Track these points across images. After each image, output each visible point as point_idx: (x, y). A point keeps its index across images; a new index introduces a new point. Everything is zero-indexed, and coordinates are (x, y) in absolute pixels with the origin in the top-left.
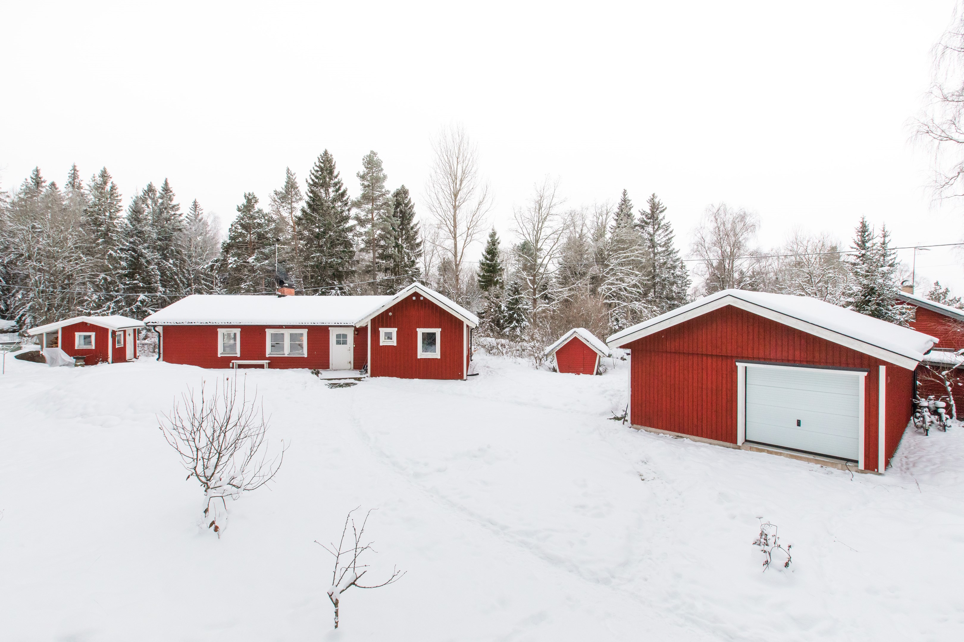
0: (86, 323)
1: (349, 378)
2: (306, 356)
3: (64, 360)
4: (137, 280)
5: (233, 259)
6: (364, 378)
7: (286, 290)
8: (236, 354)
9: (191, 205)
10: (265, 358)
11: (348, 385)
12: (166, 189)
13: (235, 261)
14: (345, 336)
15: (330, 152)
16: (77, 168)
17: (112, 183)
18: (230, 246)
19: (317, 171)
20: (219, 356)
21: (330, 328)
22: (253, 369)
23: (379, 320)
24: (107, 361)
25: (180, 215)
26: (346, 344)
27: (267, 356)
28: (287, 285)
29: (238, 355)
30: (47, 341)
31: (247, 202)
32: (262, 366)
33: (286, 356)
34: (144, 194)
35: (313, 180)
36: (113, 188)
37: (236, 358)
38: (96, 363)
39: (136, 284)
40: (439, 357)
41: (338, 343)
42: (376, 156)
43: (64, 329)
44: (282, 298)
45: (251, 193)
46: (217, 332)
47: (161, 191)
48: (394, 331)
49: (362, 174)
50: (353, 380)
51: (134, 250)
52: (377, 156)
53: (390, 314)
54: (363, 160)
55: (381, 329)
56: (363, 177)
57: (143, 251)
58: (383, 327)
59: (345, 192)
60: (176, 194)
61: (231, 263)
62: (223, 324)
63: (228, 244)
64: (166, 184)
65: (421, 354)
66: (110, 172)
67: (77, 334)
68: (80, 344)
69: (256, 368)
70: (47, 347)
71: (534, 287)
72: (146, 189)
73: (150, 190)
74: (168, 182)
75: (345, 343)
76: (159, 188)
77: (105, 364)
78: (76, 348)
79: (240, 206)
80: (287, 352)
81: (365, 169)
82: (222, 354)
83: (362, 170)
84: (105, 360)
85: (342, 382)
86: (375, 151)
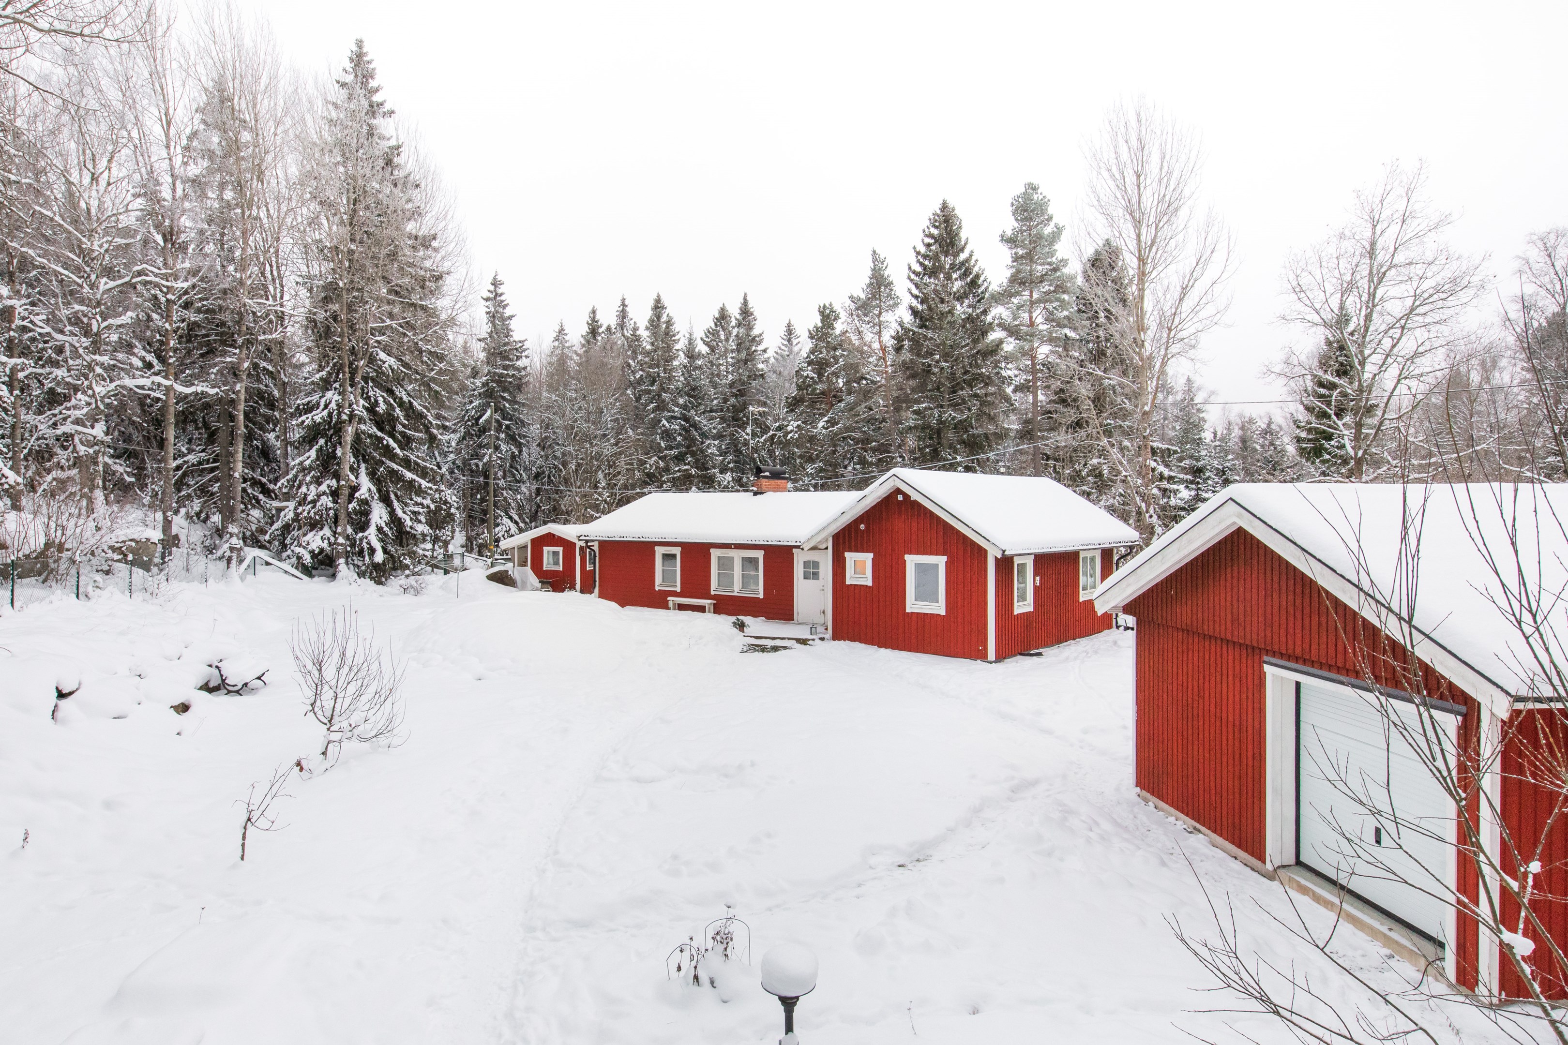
0: (554, 535)
1: (789, 639)
2: (761, 596)
3: (532, 585)
4: (689, 464)
5: (796, 424)
6: (813, 640)
7: (764, 482)
8: (676, 586)
9: (782, 330)
10: (707, 596)
11: (775, 649)
12: (746, 312)
13: (798, 426)
14: (816, 564)
15: (951, 204)
16: (626, 303)
17: (668, 315)
18: (798, 401)
19: (929, 245)
20: (657, 589)
21: (794, 550)
22: (690, 612)
23: (844, 536)
24: (575, 589)
25: (765, 351)
26: (818, 579)
27: (713, 593)
28: (767, 474)
29: (678, 589)
30: (519, 558)
31: (822, 321)
32: (701, 609)
33: (735, 594)
34: (716, 325)
35: (921, 264)
36: (669, 323)
37: (674, 594)
38: (563, 591)
39: (687, 470)
40: (943, 612)
41: (806, 577)
42: (1037, 193)
43: (534, 541)
44: (759, 496)
45: (827, 305)
46: (654, 552)
47: (738, 317)
48: (868, 557)
49: (1009, 233)
50: (794, 641)
51: (686, 419)
52: (1039, 191)
53: (862, 527)
54: (1012, 205)
55: (847, 555)
56: (1011, 241)
57: (696, 418)
58: (850, 550)
59: (977, 276)
60: (758, 317)
61: (791, 431)
62: (660, 540)
63: (795, 398)
64: (745, 302)
65: (913, 605)
66: (665, 301)
67: (546, 549)
68: (548, 564)
69: (693, 611)
70: (519, 565)
71: (1356, 454)
72: (717, 316)
73: (723, 317)
74: (748, 298)
75: (816, 576)
76: (734, 312)
77: (573, 593)
78: (544, 569)
79: (811, 329)
80: (737, 589)
81: (1016, 225)
82: (660, 585)
83: (1010, 224)
84: (572, 587)
85: (770, 643)
86: (1035, 182)
